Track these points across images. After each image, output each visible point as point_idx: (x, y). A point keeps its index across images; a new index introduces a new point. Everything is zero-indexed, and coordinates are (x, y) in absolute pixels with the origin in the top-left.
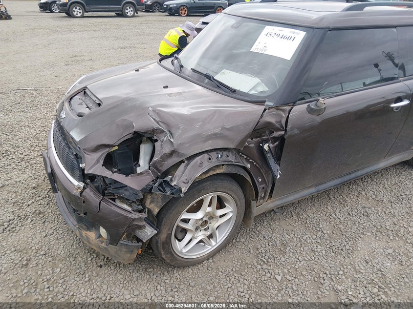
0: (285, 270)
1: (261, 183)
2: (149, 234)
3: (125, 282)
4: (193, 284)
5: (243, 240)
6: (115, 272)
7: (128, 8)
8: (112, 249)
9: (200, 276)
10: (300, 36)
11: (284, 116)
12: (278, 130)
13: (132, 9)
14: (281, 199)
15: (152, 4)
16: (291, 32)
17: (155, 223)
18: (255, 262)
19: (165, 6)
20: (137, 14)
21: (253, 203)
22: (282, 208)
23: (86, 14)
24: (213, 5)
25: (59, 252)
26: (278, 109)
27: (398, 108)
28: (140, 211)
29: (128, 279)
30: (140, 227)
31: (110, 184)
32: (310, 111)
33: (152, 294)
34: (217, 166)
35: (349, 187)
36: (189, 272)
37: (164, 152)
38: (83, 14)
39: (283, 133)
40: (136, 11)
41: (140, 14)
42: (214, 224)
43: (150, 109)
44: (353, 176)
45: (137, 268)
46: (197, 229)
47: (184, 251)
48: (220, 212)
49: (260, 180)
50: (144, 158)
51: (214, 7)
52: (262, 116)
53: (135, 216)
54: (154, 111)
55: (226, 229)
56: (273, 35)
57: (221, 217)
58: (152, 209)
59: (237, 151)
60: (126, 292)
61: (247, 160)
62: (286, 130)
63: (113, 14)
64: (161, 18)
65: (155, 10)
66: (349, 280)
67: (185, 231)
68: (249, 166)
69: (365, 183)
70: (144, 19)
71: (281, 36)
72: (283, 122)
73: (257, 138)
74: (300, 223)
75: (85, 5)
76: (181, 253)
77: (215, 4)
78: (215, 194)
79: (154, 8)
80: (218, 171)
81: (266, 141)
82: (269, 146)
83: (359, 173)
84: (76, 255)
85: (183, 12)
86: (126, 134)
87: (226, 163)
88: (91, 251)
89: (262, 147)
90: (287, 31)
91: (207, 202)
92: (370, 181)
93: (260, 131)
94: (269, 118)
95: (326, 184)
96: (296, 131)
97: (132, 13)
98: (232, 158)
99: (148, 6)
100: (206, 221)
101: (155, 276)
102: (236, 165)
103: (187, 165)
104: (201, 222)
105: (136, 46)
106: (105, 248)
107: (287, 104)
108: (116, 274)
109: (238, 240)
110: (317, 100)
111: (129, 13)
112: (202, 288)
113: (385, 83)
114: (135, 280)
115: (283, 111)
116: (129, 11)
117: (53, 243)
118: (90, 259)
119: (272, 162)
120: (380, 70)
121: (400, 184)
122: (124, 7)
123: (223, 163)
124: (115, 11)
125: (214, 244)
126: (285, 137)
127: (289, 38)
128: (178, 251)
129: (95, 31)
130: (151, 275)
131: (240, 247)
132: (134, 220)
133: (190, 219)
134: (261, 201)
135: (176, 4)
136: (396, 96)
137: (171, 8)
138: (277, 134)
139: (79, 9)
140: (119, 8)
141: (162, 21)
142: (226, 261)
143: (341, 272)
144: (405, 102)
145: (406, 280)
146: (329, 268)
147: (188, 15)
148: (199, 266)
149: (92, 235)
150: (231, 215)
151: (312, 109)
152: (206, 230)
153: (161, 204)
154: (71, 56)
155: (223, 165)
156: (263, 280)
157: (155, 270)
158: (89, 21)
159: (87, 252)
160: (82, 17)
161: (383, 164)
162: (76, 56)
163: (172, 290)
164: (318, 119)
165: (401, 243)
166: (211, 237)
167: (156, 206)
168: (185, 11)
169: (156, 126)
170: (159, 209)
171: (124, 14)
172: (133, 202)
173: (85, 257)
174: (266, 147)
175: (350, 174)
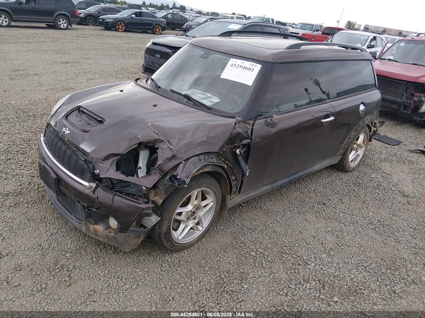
0: (258, 246)
1: (234, 180)
2: (154, 221)
3: (135, 263)
4: (190, 260)
5: (222, 228)
6: (124, 257)
7: (61, 20)
8: (121, 236)
9: (194, 255)
10: (258, 67)
11: (250, 127)
12: (246, 138)
13: (65, 21)
14: (247, 194)
15: (86, 17)
16: (251, 64)
17: (159, 212)
18: (234, 242)
19: (101, 20)
20: (71, 26)
21: (228, 197)
22: (247, 202)
23: (13, 23)
24: (150, 22)
25: (69, 246)
26: (245, 123)
27: (326, 122)
28: (147, 203)
29: (136, 261)
30: (149, 215)
31: (117, 183)
32: (268, 124)
33: (159, 270)
34: (205, 166)
35: (295, 186)
36: (185, 254)
37: (166, 157)
38: (10, 23)
39: (249, 141)
40: (70, 23)
41: (74, 26)
42: (201, 213)
43: (149, 124)
44: (296, 176)
45: (142, 253)
46: (188, 219)
47: (180, 238)
48: (204, 203)
49: (234, 178)
50: (143, 162)
51: (152, 24)
52: (234, 128)
53: (144, 206)
54: (152, 125)
55: (209, 216)
56: (237, 66)
57: (205, 206)
58: (157, 201)
59: (218, 154)
60: (137, 270)
61: (224, 162)
62: (251, 139)
63: (44, 25)
64: (96, 32)
65: (89, 23)
66: (303, 250)
67: (179, 222)
68: (226, 166)
69: (307, 183)
70: (79, 32)
71: (243, 67)
72: (249, 132)
73: (231, 145)
74: (262, 213)
75: (12, 14)
76: (178, 239)
77: (153, 21)
78: (199, 190)
79: (88, 21)
80: (206, 170)
81: (238, 147)
82: (240, 151)
83: (301, 174)
84: (85, 247)
85: (120, 27)
86: (133, 145)
87: (211, 164)
88: (98, 243)
89: (235, 152)
90: (247, 64)
91: (194, 197)
92: (309, 181)
93: (234, 139)
94: (239, 130)
95: (278, 182)
96: (258, 140)
97: (66, 25)
98: (214, 160)
99: (81, 18)
100: (194, 212)
101: (158, 257)
102: (217, 165)
103: (185, 164)
104: (190, 213)
105: (79, 61)
106: (114, 237)
107: (251, 119)
108: (125, 259)
109: (218, 228)
110: (272, 117)
111: (62, 25)
112: (198, 263)
113: (317, 104)
114: (142, 261)
115: (249, 124)
116: (63, 23)
117: (60, 239)
118: (99, 249)
119: (242, 163)
120: (309, 94)
121: (331, 183)
122: (57, 19)
123: (209, 163)
124: (47, 22)
125: (201, 229)
126: (251, 144)
127: (250, 69)
128: (175, 238)
129: (29, 43)
130: (155, 256)
131: (220, 233)
132: (144, 209)
133: (182, 212)
134: (233, 196)
135: (112, 19)
136: (325, 114)
137: (107, 22)
138: (245, 142)
139: (5, 18)
140: (52, 19)
141: (100, 35)
142: (212, 243)
143: (297, 245)
144: (332, 118)
145: (342, 247)
146: (288, 242)
147: (125, 31)
148: (192, 248)
149: (100, 228)
150: (212, 204)
151: (269, 123)
152: (194, 219)
153: (164, 196)
154: (13, 70)
155: (209, 165)
156: (242, 253)
157: (157, 253)
158: (18, 32)
159: (94, 244)
160: (9, 26)
161: (317, 167)
162: (18, 70)
163: (174, 266)
164: (274, 130)
165: (337, 224)
166: (198, 224)
167: (160, 198)
168: (123, 27)
169: (157, 137)
170: (162, 201)
171: (56, 26)
172: (139, 196)
173: (94, 248)
174: (238, 151)
175: (294, 174)
